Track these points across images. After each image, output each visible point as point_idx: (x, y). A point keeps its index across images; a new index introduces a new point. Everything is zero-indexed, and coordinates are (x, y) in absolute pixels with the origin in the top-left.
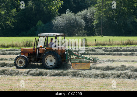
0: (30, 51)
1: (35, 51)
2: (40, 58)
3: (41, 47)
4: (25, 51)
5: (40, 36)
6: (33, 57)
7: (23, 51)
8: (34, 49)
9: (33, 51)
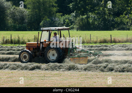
0: (34, 45)
1: (39, 45)
2: (43, 52)
3: (45, 42)
4: (30, 45)
5: (42, 31)
6: (38, 52)
7: (28, 45)
8: (38, 43)
9: (36, 46)
